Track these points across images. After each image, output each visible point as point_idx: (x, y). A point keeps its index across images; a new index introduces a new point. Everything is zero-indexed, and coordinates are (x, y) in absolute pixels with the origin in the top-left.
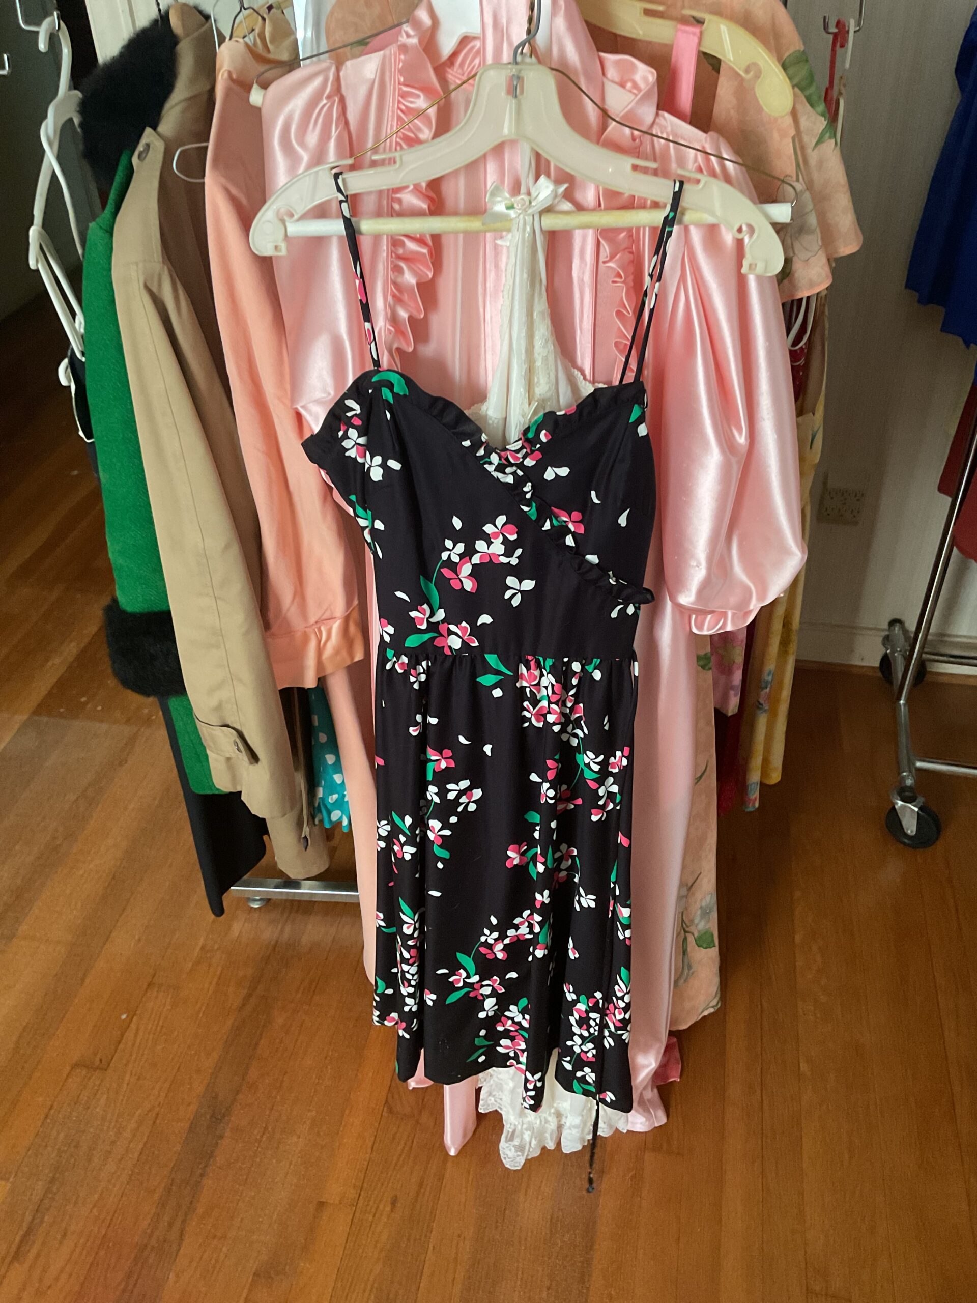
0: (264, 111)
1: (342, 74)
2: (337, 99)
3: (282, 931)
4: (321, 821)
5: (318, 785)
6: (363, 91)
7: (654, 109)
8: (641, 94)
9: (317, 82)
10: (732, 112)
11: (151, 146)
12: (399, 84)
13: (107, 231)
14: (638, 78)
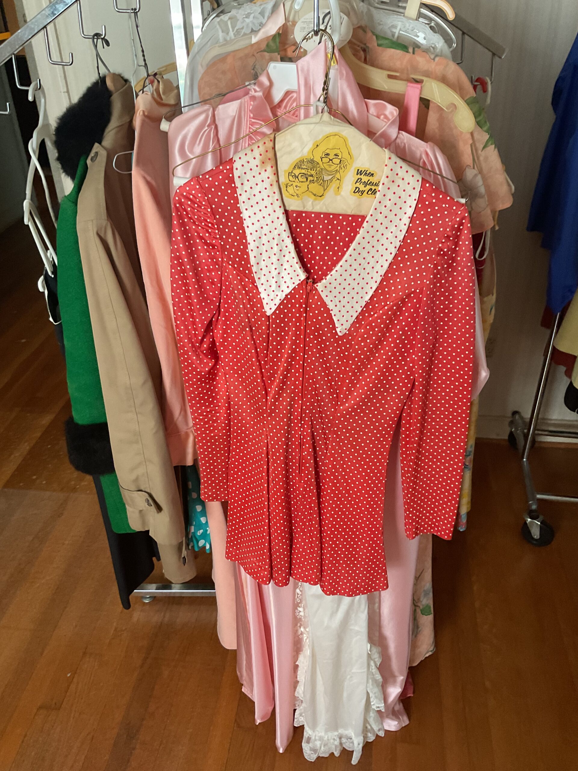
0: (169, 134)
1: (216, 113)
2: (213, 127)
3: (164, 617)
4: (193, 547)
5: (191, 525)
6: (228, 123)
7: (397, 130)
8: (390, 121)
9: (202, 117)
10: (437, 131)
11: (99, 153)
12: (250, 118)
13: (73, 202)
14: (387, 113)
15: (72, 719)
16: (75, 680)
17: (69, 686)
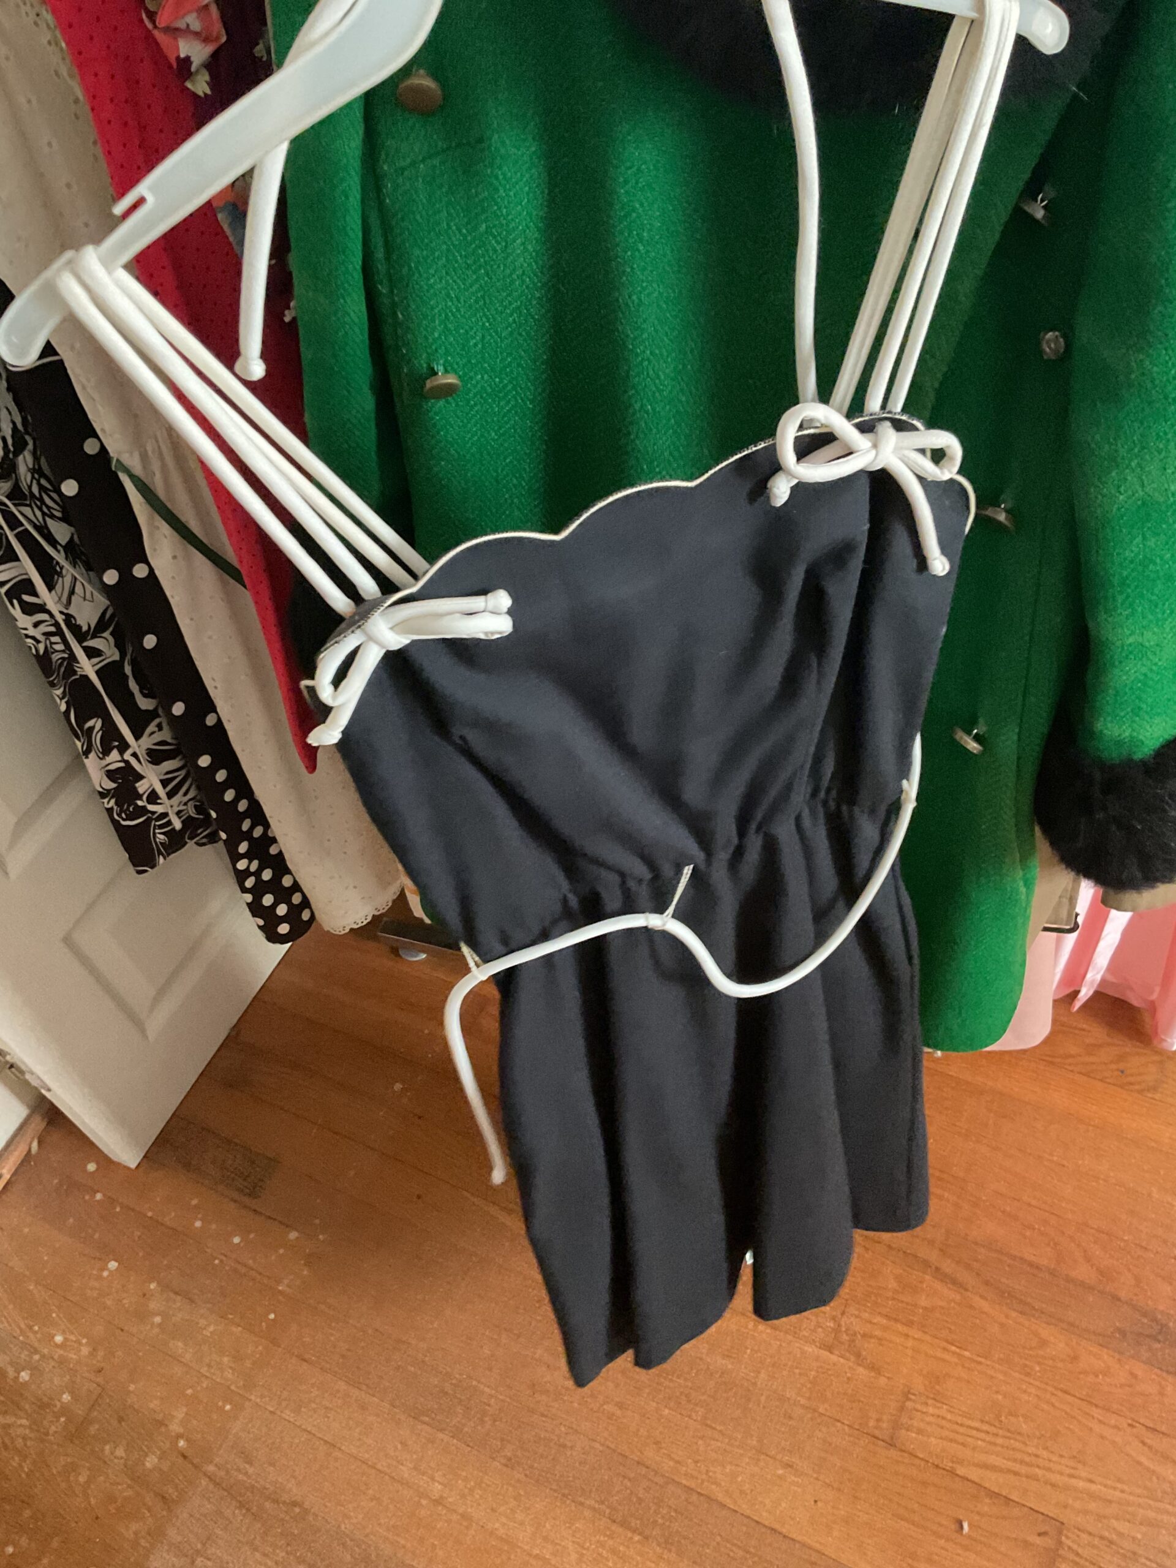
15: (1093, 1487)
16: (974, 1474)
17: (994, 1495)
